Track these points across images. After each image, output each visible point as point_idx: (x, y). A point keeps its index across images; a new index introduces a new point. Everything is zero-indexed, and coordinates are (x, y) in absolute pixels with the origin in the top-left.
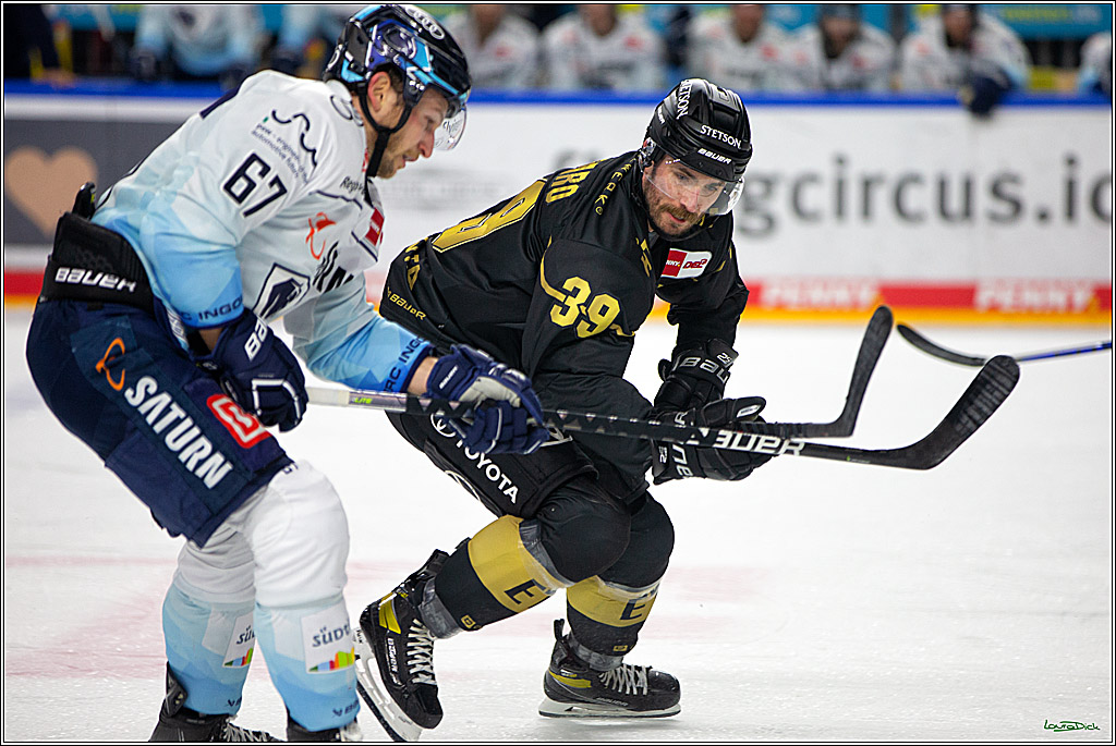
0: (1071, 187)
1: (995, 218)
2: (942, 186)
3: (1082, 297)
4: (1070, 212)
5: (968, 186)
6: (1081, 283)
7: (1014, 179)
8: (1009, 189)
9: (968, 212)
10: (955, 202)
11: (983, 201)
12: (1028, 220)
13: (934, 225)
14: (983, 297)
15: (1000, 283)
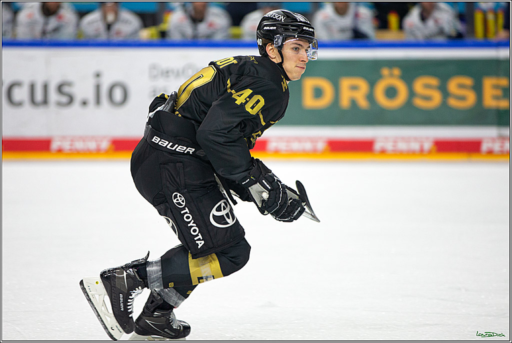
0: (98, 88)
1: (60, 104)
2: (32, 87)
3: (105, 145)
4: (98, 101)
5: (46, 87)
6: (104, 137)
7: (69, 84)
8: (66, 89)
9: (45, 102)
10: (39, 97)
11: (53, 96)
12: (76, 106)
13: (27, 108)
14: (55, 145)
15: (64, 138)
